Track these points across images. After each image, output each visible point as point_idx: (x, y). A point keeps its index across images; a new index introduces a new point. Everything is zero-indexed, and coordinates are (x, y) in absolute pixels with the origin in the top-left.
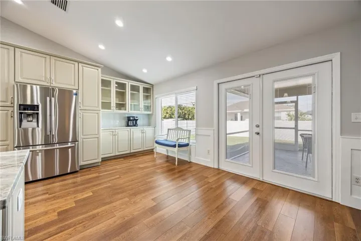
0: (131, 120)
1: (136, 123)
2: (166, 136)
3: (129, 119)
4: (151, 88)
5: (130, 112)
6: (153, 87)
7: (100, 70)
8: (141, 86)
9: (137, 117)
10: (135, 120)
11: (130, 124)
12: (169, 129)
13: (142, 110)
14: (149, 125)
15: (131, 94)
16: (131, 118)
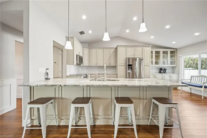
0: (162, 70)
1: (165, 71)
2: (190, 80)
3: (161, 69)
4: (176, 51)
5: (162, 65)
6: (177, 50)
7: (150, 47)
8: (169, 51)
9: (166, 68)
10: (165, 69)
11: (162, 72)
12: (192, 76)
13: (170, 64)
14: (173, 73)
15: (163, 55)
16: (163, 69)
